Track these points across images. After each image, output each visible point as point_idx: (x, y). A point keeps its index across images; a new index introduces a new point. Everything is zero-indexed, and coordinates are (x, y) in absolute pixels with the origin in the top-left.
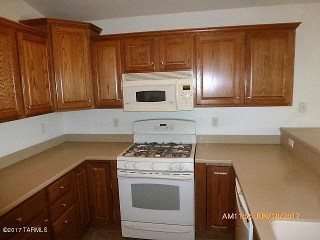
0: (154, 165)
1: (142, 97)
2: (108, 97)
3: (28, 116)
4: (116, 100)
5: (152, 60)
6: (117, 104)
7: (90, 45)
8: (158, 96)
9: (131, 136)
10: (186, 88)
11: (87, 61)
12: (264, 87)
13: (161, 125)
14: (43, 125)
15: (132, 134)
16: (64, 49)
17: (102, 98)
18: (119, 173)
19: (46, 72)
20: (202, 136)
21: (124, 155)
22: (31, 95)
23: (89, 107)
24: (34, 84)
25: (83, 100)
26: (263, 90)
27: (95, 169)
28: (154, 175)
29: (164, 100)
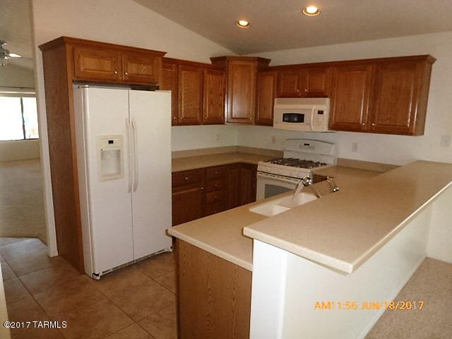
1: (289, 118)
2: (265, 117)
3: (204, 124)
4: (269, 118)
5: (298, 88)
6: (269, 123)
8: (300, 118)
9: (282, 153)
10: (321, 112)
12: (389, 116)
13: (305, 145)
14: (218, 135)
16: (236, 78)
17: (261, 117)
19: (221, 95)
20: (342, 159)
22: (208, 111)
23: (251, 124)
24: (211, 103)
25: (246, 117)
26: (388, 119)
28: (280, 178)
29: (303, 121)
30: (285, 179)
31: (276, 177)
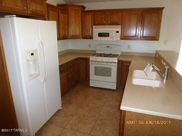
0: (103, 60)
1: (100, 35)
2: (87, 35)
4: (90, 36)
5: (105, 21)
6: (91, 38)
7: (82, 14)
10: (117, 32)
11: (80, 20)
13: (107, 47)
15: (95, 50)
16: (72, 15)
17: (85, 35)
18: (90, 62)
21: (92, 56)
25: (78, 35)
27: (82, 61)
28: (103, 63)
29: (109, 36)
30: (105, 63)
31: (101, 63)
